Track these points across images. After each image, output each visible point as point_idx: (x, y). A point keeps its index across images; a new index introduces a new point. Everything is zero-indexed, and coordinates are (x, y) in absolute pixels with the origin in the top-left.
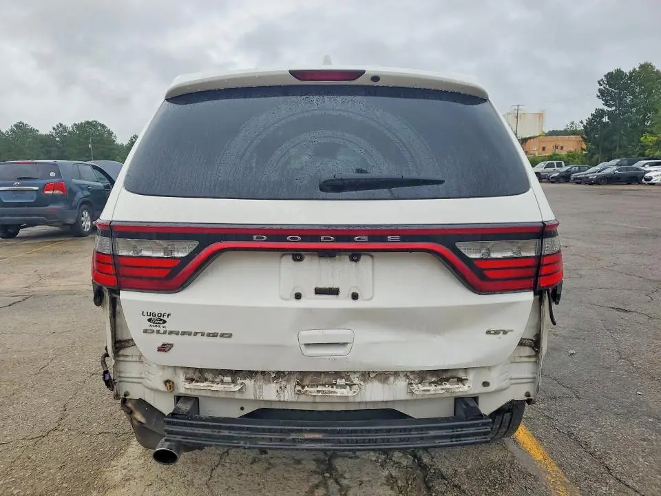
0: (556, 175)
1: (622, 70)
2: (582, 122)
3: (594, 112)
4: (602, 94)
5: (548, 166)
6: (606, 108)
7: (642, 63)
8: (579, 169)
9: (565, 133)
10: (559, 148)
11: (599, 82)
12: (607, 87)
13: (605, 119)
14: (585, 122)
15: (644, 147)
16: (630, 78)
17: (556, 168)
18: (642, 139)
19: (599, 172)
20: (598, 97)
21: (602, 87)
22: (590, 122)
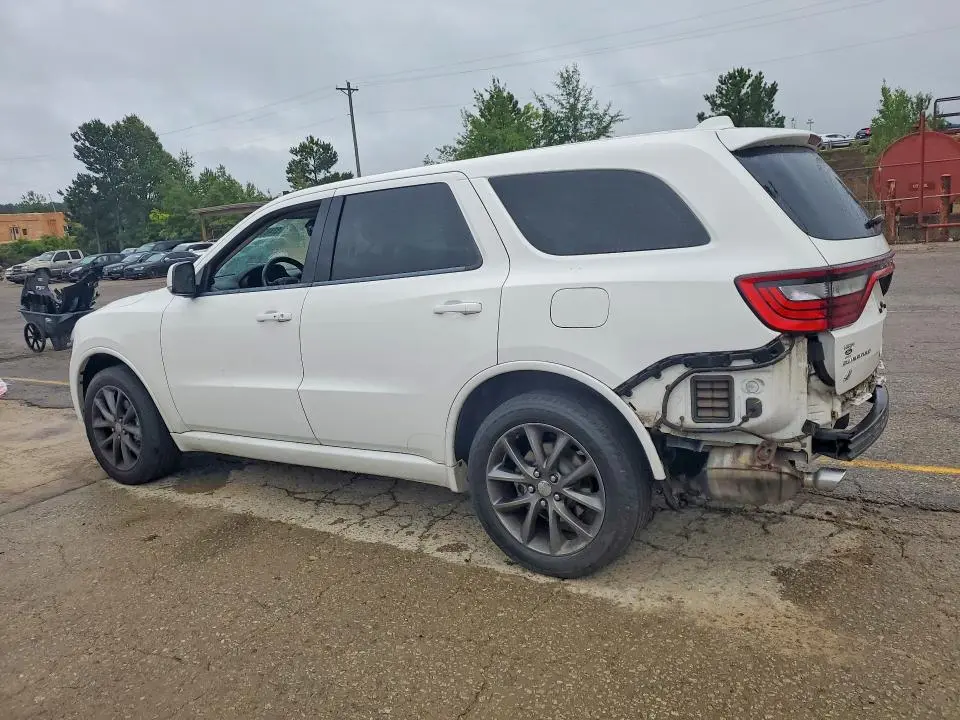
0: (78, 269)
1: (102, 121)
2: (61, 193)
3: (75, 179)
4: (82, 154)
5: (58, 258)
6: (92, 174)
7: (129, 115)
8: (109, 259)
9: (24, 208)
10: (21, 231)
11: (74, 137)
12: (87, 144)
13: (94, 189)
14: (65, 193)
15: (156, 227)
16: (116, 133)
17: (72, 260)
18: (151, 216)
19: (141, 261)
20: (76, 156)
21: (79, 144)
22: (72, 193)
